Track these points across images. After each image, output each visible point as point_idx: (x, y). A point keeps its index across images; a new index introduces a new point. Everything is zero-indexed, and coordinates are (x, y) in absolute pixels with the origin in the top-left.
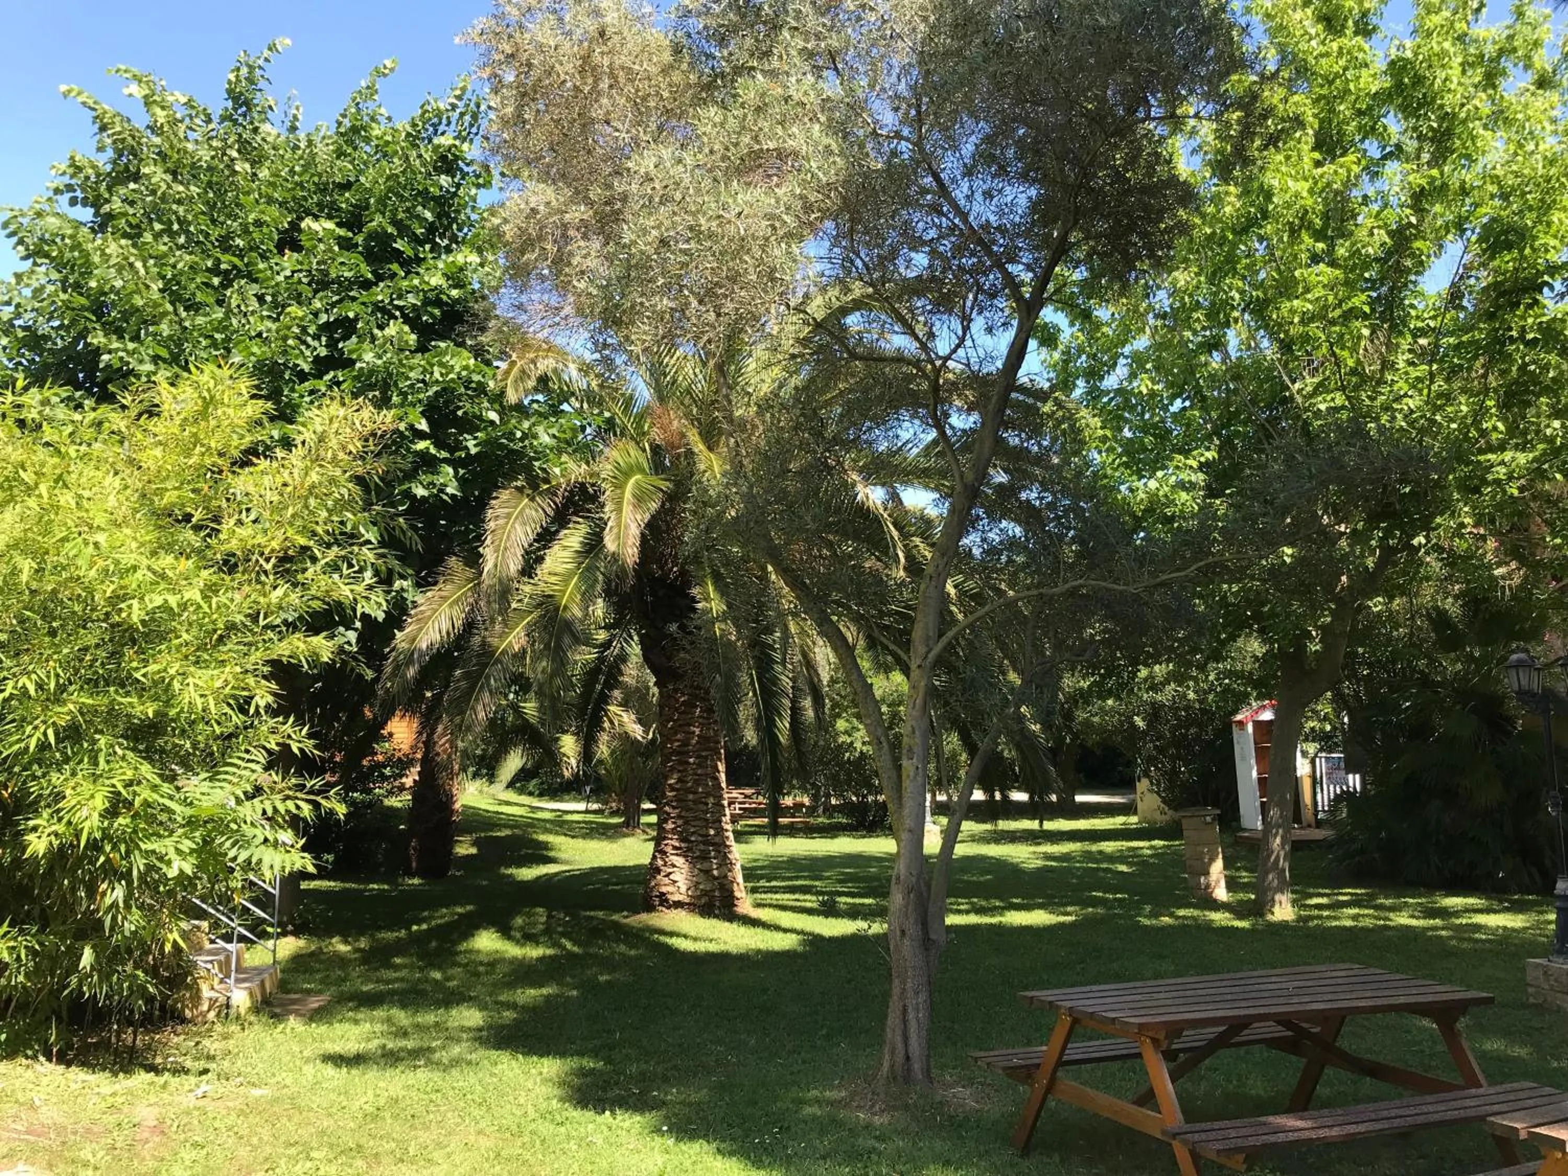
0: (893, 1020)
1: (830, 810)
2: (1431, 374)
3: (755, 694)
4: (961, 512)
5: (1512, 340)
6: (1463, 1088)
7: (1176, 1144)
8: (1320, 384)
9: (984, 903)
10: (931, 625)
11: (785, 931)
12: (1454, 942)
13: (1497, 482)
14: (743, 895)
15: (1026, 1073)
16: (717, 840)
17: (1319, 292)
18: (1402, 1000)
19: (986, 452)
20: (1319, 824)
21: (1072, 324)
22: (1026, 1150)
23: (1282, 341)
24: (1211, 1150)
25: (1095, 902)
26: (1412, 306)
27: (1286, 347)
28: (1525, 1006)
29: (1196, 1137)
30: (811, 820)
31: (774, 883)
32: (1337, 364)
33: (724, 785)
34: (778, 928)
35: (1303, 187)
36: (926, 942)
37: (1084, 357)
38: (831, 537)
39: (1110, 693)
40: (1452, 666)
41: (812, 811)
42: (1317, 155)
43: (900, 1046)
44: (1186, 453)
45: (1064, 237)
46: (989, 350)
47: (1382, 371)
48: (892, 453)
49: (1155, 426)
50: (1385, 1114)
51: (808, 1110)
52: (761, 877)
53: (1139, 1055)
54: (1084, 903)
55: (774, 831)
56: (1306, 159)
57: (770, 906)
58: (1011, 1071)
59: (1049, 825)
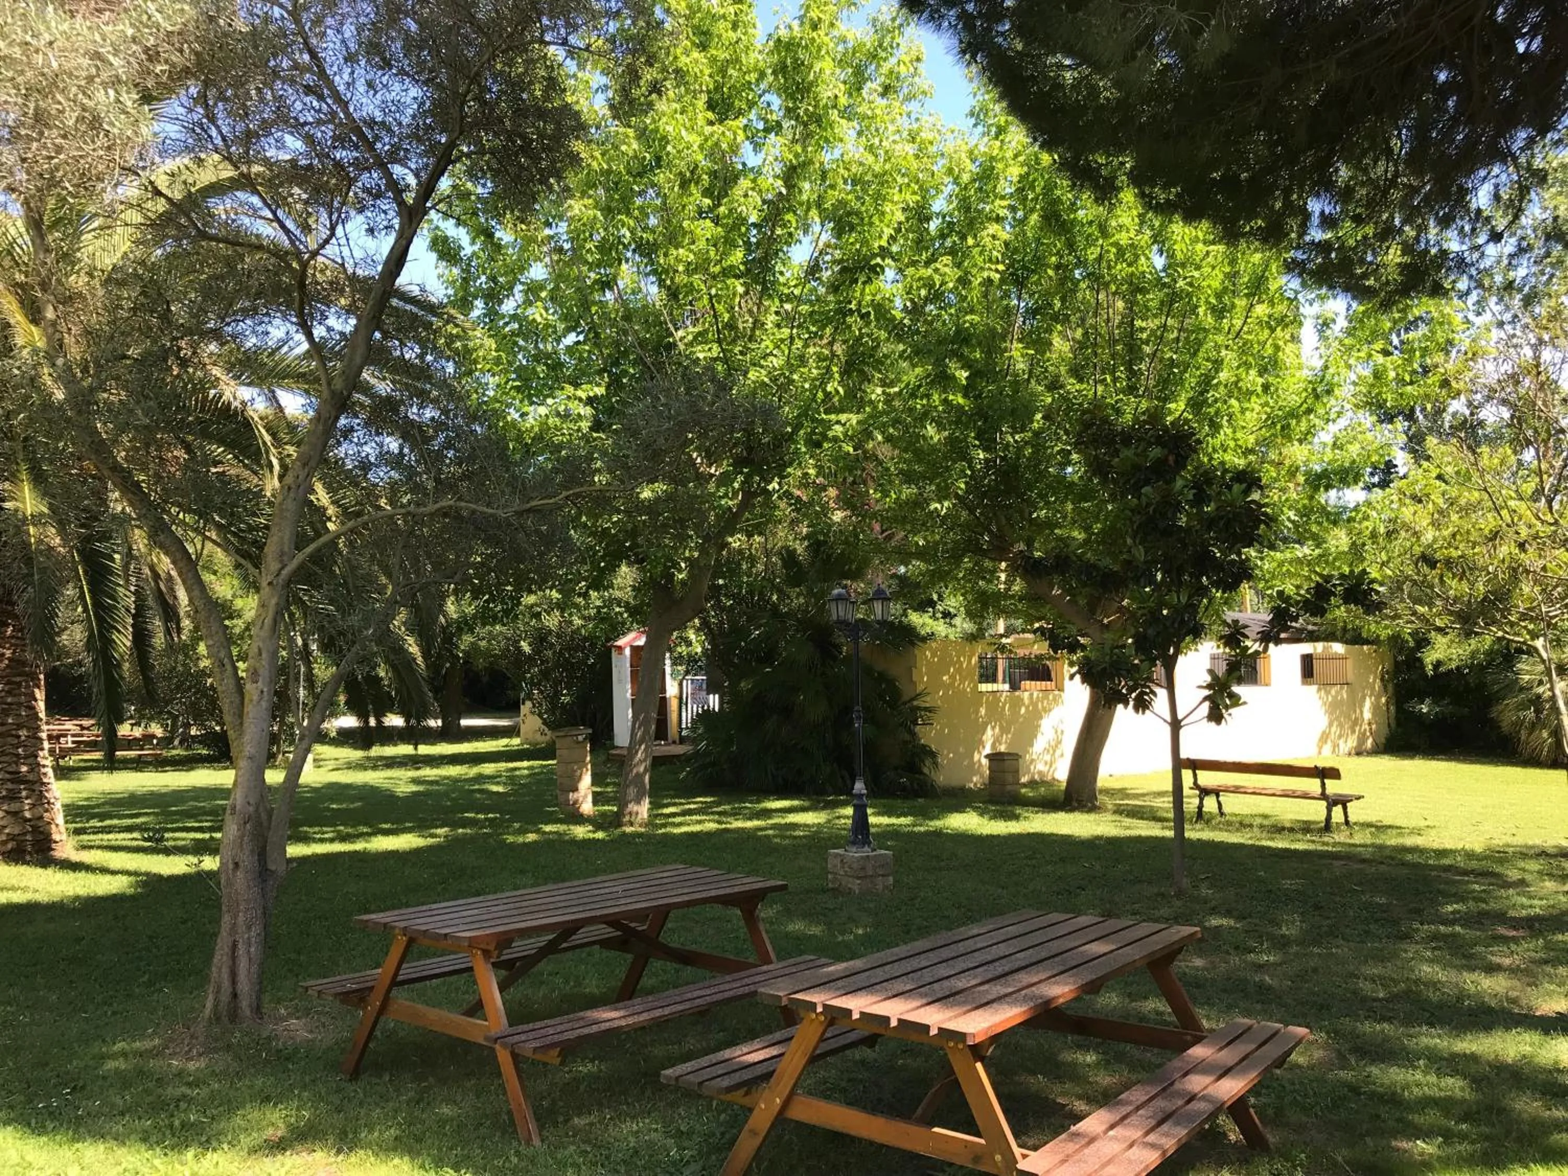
0: (220, 957)
1: (187, 741)
2: (792, 338)
3: (86, 610)
4: (326, 421)
5: (851, 312)
6: (756, 966)
7: (497, 1047)
8: (700, 334)
9: (350, 830)
10: (286, 540)
11: (114, 873)
12: (777, 840)
13: (835, 439)
14: (64, 837)
15: (358, 997)
16: (31, 777)
17: (702, 244)
18: (713, 893)
19: (358, 360)
20: (682, 740)
21: (473, 243)
22: (355, 1074)
23: (669, 288)
24: (527, 1049)
25: (465, 823)
26: (782, 273)
27: (673, 294)
28: (824, 891)
29: (516, 1038)
30: (164, 753)
31: (107, 822)
32: (715, 316)
33: (42, 715)
34: (105, 871)
35: (694, 140)
36: (263, 872)
37: (483, 278)
38: (190, 438)
39: (495, 620)
40: (797, 600)
41: (166, 742)
42: (710, 115)
43: (226, 984)
44: (577, 385)
45: (452, 145)
46: (371, 253)
47: (753, 330)
48: (258, 351)
49: (548, 356)
50: (689, 996)
51: (111, 1065)
52: (93, 816)
53: (471, 969)
54: (454, 825)
55: (111, 764)
56: (700, 116)
57: (99, 847)
58: (345, 997)
59: (424, 749)
